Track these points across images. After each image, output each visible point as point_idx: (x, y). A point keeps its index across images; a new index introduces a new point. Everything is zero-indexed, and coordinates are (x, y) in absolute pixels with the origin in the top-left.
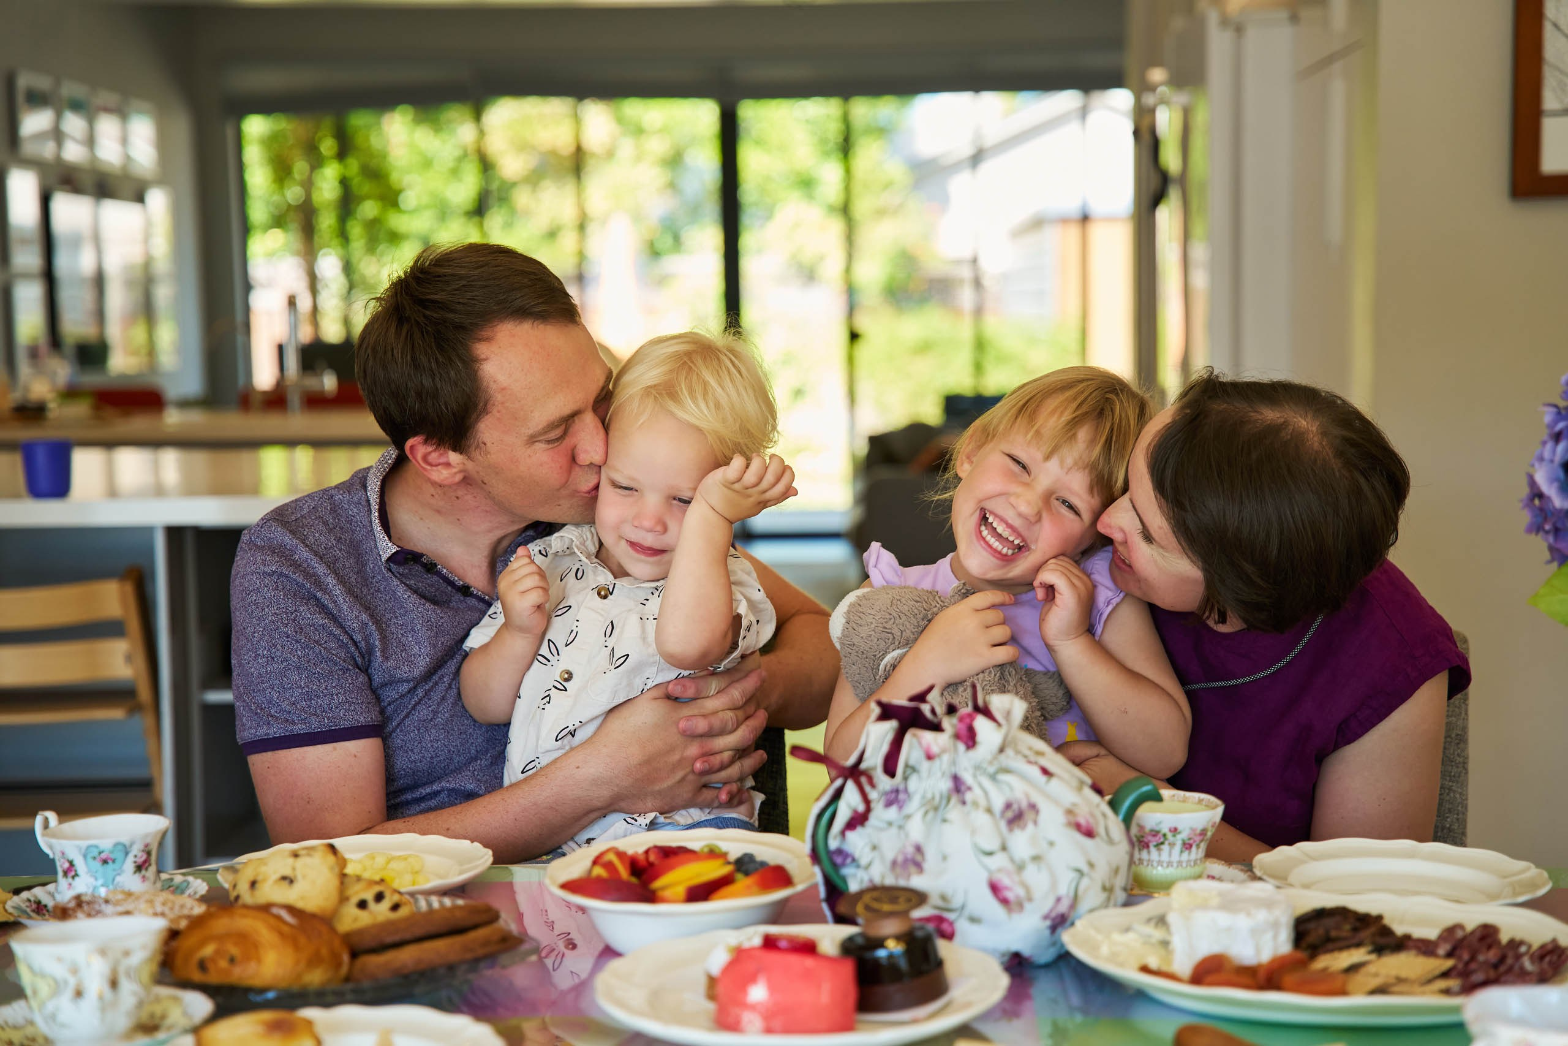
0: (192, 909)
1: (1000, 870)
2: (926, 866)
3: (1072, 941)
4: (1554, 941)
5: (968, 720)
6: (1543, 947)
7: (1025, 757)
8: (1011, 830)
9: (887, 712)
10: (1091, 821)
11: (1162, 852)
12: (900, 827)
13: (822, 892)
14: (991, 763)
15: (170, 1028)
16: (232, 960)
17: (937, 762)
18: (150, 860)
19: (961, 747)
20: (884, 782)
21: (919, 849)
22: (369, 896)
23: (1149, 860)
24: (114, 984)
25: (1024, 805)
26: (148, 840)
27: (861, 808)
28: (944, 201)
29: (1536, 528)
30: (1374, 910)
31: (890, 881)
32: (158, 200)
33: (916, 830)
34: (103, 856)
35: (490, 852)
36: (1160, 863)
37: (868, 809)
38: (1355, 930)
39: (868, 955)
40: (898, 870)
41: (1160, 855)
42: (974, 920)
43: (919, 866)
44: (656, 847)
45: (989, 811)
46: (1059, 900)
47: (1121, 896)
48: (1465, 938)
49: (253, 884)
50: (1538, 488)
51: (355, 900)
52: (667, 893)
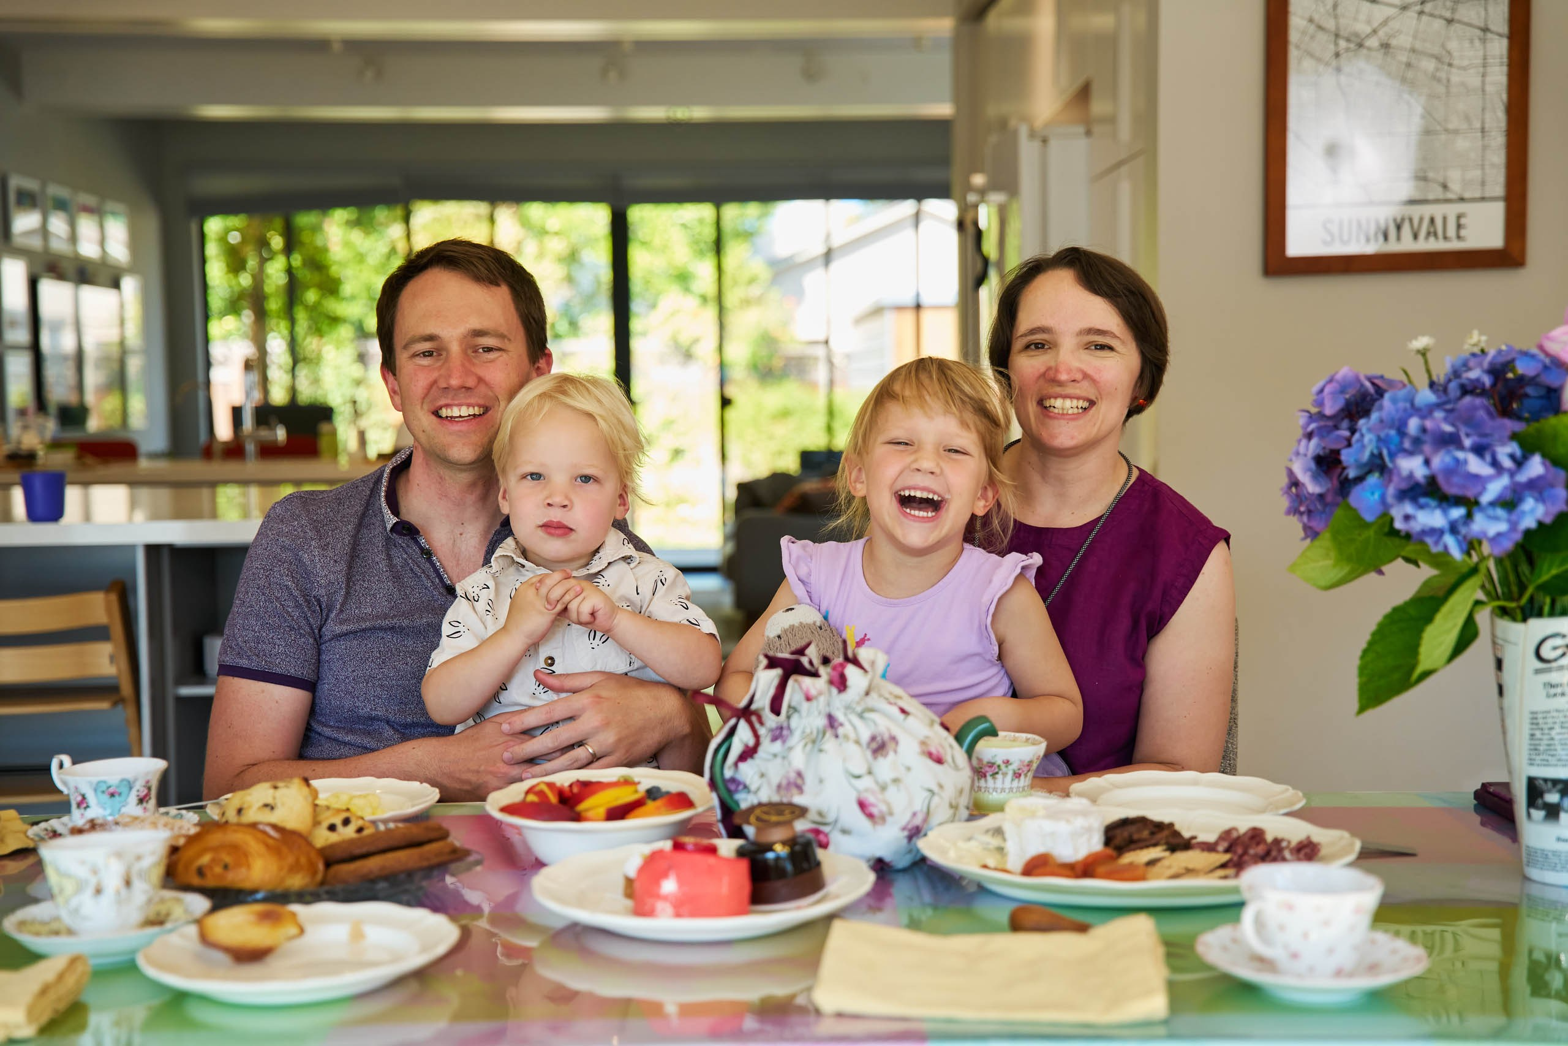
0: (189, 829)
1: (867, 790)
2: (806, 788)
3: (927, 847)
4: (1308, 838)
5: (840, 669)
6: (1300, 843)
7: (886, 699)
8: (875, 758)
9: (773, 663)
10: (941, 751)
11: (996, 781)
12: (784, 758)
13: (718, 813)
14: (858, 703)
15: (176, 920)
16: (226, 867)
17: (814, 703)
18: (150, 794)
19: (834, 691)
20: (771, 720)
21: (799, 774)
22: (338, 820)
23: (986, 787)
24: (128, 883)
25: (886, 737)
26: (149, 778)
27: (751, 742)
28: (799, 294)
29: (1293, 511)
30: (1166, 820)
31: (776, 799)
32: (130, 285)
33: (798, 759)
34: (111, 790)
35: (437, 790)
36: (995, 789)
37: (757, 744)
38: (1153, 833)
39: (759, 857)
40: (783, 792)
41: (995, 783)
42: (845, 832)
43: (800, 789)
44: (578, 781)
45: (857, 742)
46: (914, 814)
47: (965, 814)
48: (1238, 838)
49: (240, 811)
50: (1296, 478)
51: (325, 824)
52: (590, 814)
